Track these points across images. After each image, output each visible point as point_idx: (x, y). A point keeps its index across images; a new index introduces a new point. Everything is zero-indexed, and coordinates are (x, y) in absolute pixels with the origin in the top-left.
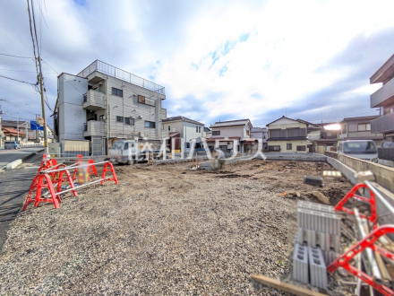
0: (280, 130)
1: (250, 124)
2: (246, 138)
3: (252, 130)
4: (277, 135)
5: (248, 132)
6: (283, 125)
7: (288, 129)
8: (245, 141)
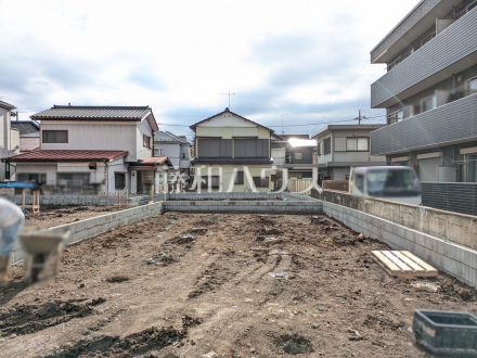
0: (219, 139)
1: (151, 121)
2: (143, 154)
3: (157, 138)
4: (214, 152)
5: (147, 139)
6: (226, 130)
7: (235, 139)
8: (139, 163)
